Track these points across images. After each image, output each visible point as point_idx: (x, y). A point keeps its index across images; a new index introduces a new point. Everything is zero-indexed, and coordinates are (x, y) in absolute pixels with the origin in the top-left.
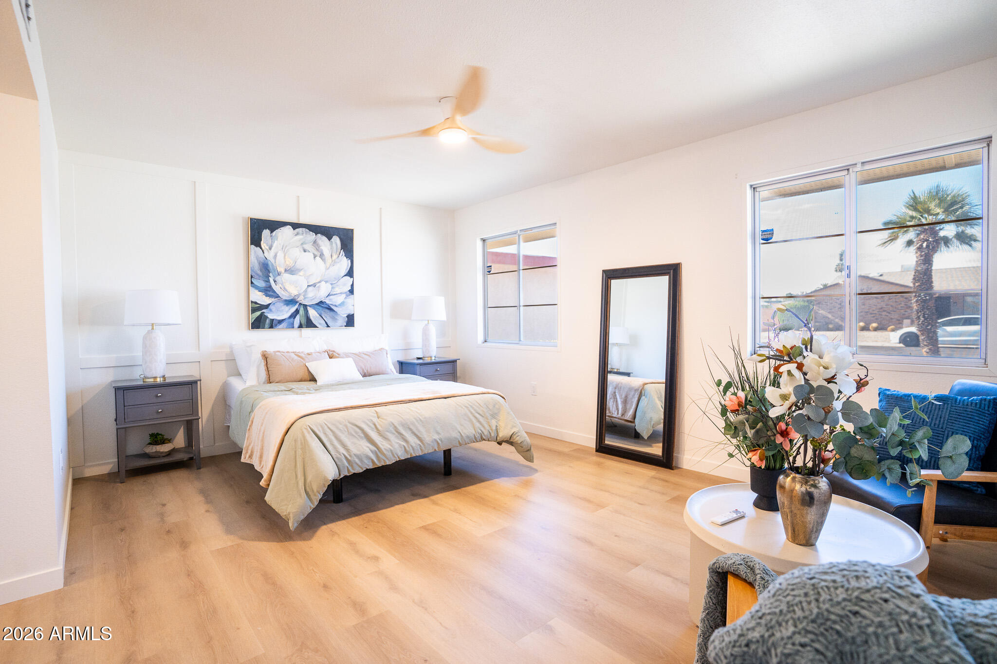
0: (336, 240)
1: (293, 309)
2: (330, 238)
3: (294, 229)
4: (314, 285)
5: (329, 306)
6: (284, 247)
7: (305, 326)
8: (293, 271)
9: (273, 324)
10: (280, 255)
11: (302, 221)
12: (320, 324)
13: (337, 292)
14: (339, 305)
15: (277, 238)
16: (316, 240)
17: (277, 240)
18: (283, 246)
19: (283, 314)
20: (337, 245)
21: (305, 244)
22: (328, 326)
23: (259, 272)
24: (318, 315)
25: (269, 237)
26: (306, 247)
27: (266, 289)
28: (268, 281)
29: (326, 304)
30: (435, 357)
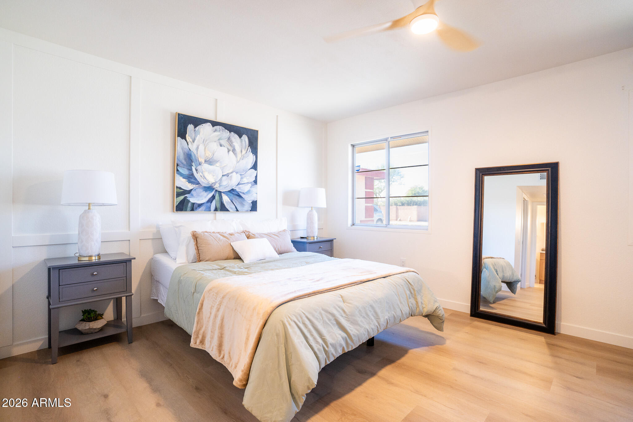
0: (245, 138)
1: (210, 195)
2: (240, 137)
3: (213, 126)
4: (227, 175)
5: (238, 193)
6: (205, 142)
7: (220, 210)
8: (211, 162)
9: (194, 208)
10: (201, 148)
11: (219, 120)
12: (231, 208)
13: (245, 182)
14: (246, 193)
15: (199, 133)
16: (229, 137)
17: (199, 135)
18: (204, 140)
19: (202, 199)
20: (245, 142)
21: (221, 140)
22: (237, 210)
23: (184, 161)
24: (230, 201)
25: (193, 132)
26: (222, 142)
27: (189, 176)
28: (191, 170)
29: (236, 192)
30: (317, 237)
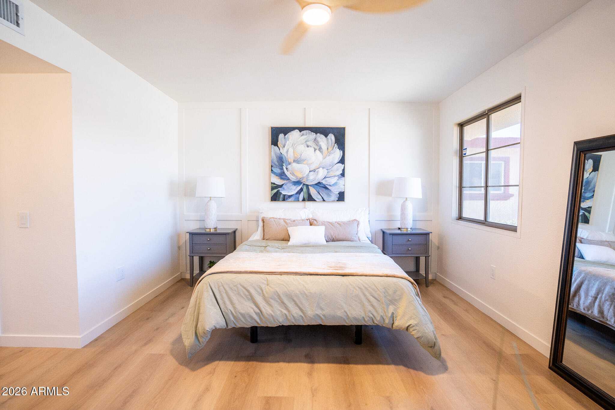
0: (332, 137)
1: (299, 188)
2: (326, 136)
3: (300, 132)
4: (314, 171)
5: (325, 186)
6: (293, 146)
7: (307, 200)
8: (299, 161)
9: (285, 198)
10: (291, 151)
11: (308, 125)
12: (318, 199)
13: (332, 176)
14: (333, 185)
15: (289, 139)
16: (316, 138)
17: (289, 140)
18: (293, 144)
19: (292, 192)
20: (331, 140)
21: (308, 142)
22: (324, 200)
23: (276, 163)
24: (317, 193)
25: (283, 139)
26: (309, 143)
27: (280, 174)
28: (282, 169)
29: (323, 184)
